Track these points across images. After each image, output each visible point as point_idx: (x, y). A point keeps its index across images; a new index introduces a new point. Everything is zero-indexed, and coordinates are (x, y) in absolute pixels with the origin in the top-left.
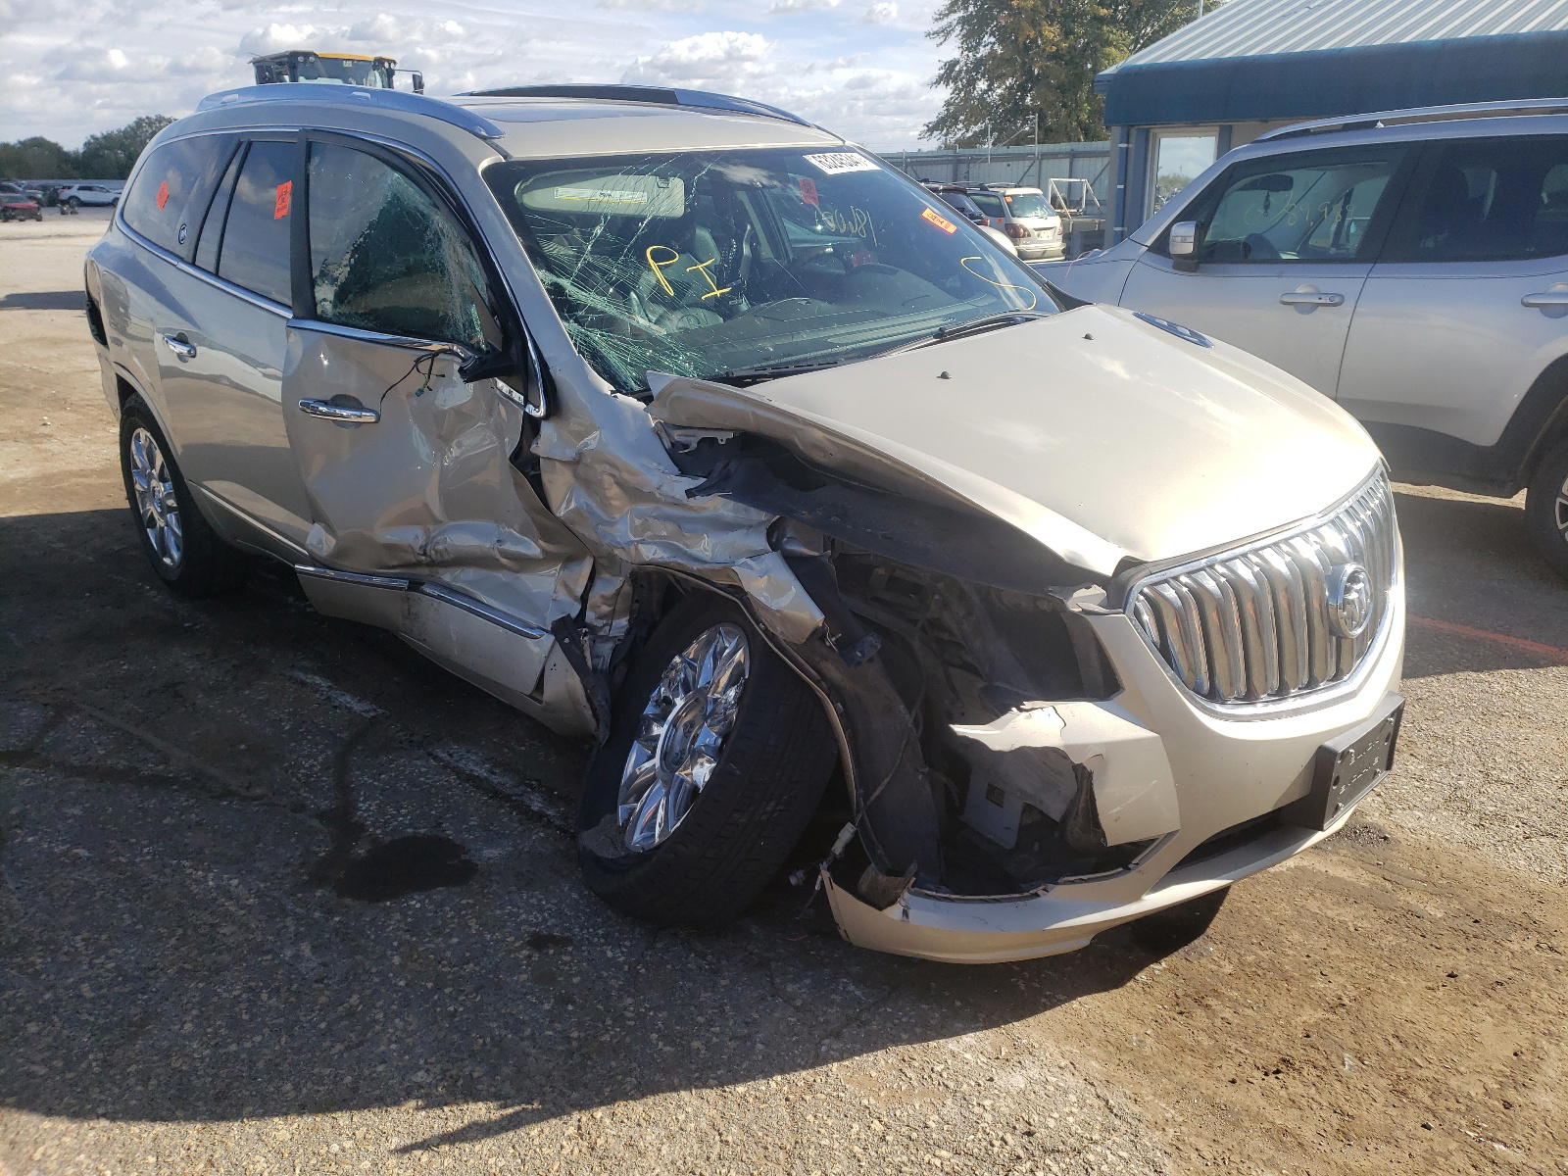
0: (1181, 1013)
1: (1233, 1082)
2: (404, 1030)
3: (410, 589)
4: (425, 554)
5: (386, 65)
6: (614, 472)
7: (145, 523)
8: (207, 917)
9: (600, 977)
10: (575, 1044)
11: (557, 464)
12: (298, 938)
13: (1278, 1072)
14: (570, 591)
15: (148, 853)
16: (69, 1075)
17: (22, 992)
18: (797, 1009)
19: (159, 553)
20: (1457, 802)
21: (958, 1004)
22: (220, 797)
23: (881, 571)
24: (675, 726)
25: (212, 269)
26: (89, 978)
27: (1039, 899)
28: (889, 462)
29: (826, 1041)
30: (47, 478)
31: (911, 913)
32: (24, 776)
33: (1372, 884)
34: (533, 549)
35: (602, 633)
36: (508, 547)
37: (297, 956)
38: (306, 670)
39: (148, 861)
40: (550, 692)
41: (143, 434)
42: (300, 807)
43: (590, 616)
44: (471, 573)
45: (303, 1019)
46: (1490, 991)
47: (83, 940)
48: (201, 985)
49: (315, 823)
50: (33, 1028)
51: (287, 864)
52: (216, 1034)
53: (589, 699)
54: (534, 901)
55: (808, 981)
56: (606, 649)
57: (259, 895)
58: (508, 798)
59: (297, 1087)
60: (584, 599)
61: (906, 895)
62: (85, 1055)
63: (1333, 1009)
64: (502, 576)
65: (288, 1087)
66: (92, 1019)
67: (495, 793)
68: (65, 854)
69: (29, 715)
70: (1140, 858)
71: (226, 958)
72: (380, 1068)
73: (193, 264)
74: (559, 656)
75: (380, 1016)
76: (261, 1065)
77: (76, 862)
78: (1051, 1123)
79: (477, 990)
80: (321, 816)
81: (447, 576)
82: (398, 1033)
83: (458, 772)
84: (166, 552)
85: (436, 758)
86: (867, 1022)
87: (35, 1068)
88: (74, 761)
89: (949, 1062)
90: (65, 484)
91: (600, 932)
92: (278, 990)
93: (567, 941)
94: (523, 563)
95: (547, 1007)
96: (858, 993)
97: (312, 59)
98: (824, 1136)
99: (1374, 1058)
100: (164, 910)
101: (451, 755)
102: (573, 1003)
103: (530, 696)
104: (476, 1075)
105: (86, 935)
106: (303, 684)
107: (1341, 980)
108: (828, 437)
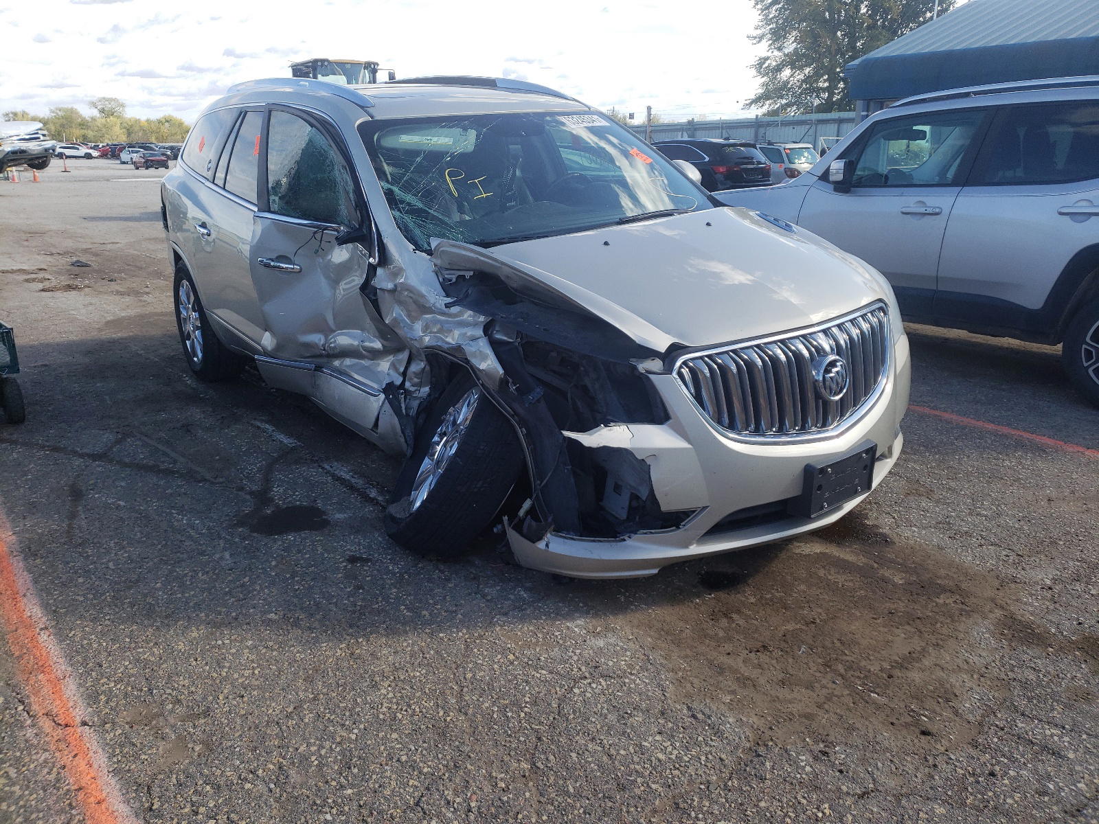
0: (712, 620)
1: (729, 654)
2: (268, 595)
3: (315, 370)
4: (324, 350)
5: (372, 66)
6: (412, 295)
7: (185, 336)
8: (179, 537)
9: (382, 578)
10: (358, 608)
11: (386, 292)
12: (225, 549)
13: (758, 651)
14: (396, 370)
15: (156, 506)
16: (95, 602)
17: (79, 564)
18: (488, 601)
19: (191, 354)
20: (944, 524)
21: (581, 605)
22: (200, 482)
23: (554, 354)
24: (445, 447)
25: (222, 186)
26: (112, 560)
27: (626, 542)
28: (543, 285)
29: (498, 616)
30: (142, 316)
31: (550, 546)
32: (99, 466)
33: (865, 564)
34: (378, 345)
35: (414, 395)
36: (367, 344)
37: (222, 558)
38: (262, 421)
39: (155, 509)
40: (381, 428)
41: (185, 282)
42: (241, 489)
43: (407, 384)
44: (348, 361)
45: (217, 586)
46: (911, 622)
47: (114, 543)
48: (169, 567)
49: (248, 497)
50: (81, 580)
51: (227, 515)
52: (171, 589)
53: (403, 432)
54: (357, 540)
55: (499, 588)
56: (415, 404)
57: (209, 529)
58: (358, 490)
59: (207, 616)
60: (404, 374)
61: (549, 535)
62: (104, 594)
63: (807, 624)
64: (365, 362)
65: (203, 614)
66: (111, 578)
67: (352, 488)
68: (113, 504)
69: (108, 437)
70: (686, 521)
71: (185, 556)
72: (252, 610)
73: (213, 183)
74: (387, 406)
75: (258, 588)
76: (191, 604)
77: (118, 507)
78: (611, 663)
79: (312, 580)
80: (251, 493)
81: (337, 363)
82: (265, 596)
83: (333, 476)
84: (195, 355)
85: (323, 468)
86: (525, 609)
87: (77, 597)
88: (127, 460)
89: (564, 631)
90: (152, 320)
91: (389, 557)
92: (207, 572)
93: (367, 560)
94: (375, 355)
95: (348, 590)
96: (525, 595)
97: (326, 63)
98: (480, 659)
99: (820, 649)
100: (158, 532)
101: (331, 467)
102: (363, 589)
103: (372, 430)
104: (300, 617)
105: (116, 541)
106: (259, 428)
107: (820, 610)
108: (515, 272)
